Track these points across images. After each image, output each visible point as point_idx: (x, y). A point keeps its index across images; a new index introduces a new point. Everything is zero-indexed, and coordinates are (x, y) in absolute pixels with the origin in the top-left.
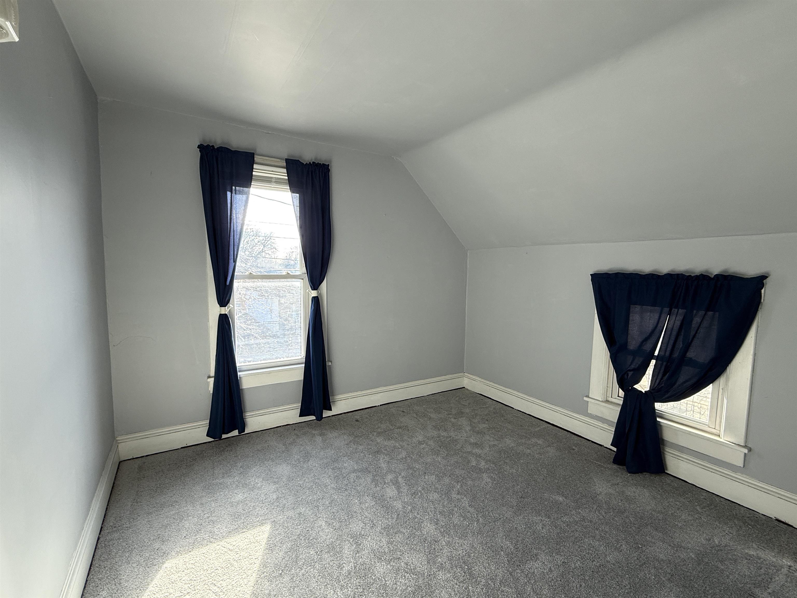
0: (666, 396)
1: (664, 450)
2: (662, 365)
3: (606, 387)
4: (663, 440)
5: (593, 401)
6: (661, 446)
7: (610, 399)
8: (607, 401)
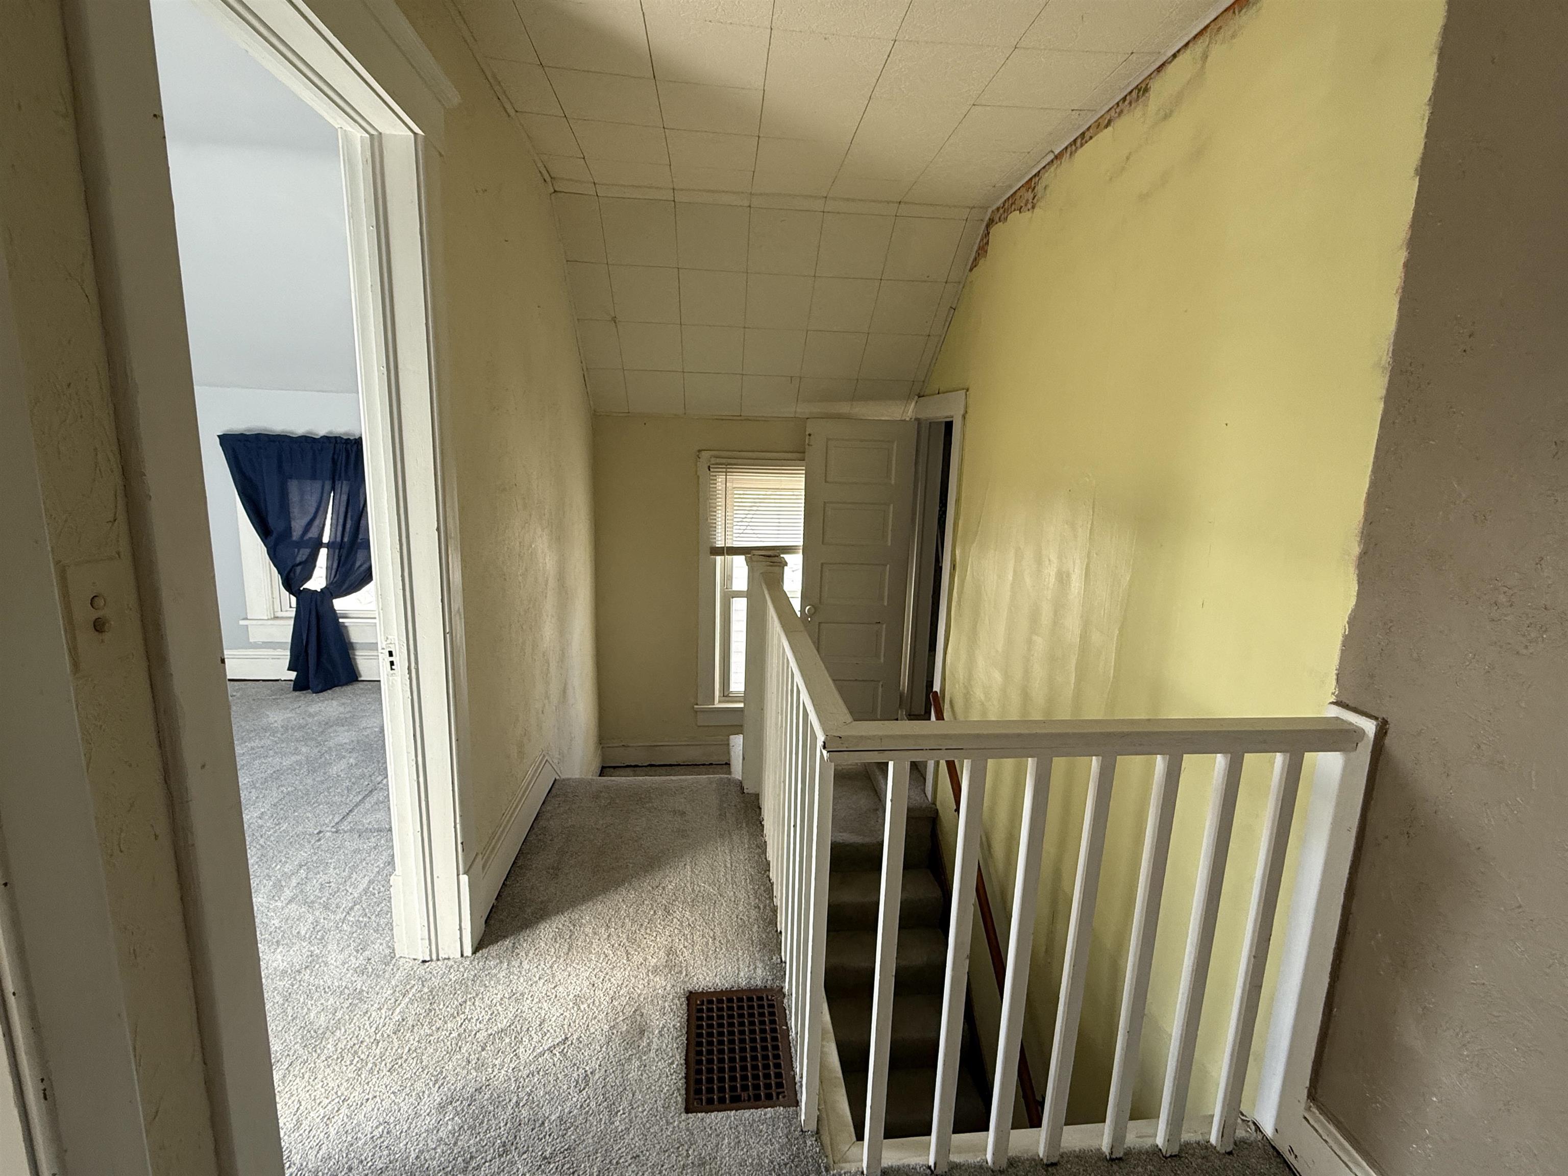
0: (344, 587)
1: (355, 655)
2: (334, 552)
3: (271, 600)
4: (351, 644)
5: (254, 622)
6: (350, 652)
7: (279, 614)
8: (276, 618)
